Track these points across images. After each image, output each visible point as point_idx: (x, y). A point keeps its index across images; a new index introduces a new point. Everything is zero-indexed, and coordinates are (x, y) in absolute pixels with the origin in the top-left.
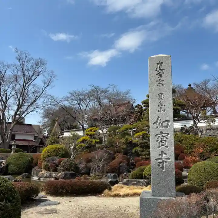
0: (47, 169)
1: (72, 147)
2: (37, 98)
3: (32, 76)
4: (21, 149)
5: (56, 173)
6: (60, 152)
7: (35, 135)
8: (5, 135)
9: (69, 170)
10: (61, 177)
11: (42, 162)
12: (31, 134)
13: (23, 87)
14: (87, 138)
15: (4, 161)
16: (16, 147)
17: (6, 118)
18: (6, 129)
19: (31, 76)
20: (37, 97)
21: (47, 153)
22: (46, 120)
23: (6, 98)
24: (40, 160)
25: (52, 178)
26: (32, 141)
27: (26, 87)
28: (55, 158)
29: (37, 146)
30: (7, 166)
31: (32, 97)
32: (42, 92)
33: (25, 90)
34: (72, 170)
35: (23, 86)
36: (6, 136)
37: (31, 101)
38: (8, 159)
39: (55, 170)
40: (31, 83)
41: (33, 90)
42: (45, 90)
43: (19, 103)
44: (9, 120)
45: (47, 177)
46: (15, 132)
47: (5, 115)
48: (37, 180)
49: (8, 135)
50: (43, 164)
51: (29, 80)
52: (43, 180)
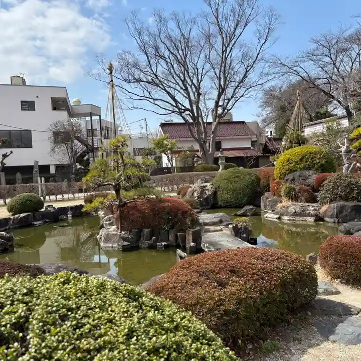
0: (293, 196)
1: (343, 149)
2: (249, 70)
3: (235, 29)
4: (233, 164)
5: (315, 205)
6: (315, 160)
7: (252, 140)
8: (205, 142)
9: (346, 199)
10: (329, 213)
11: (278, 184)
12: (246, 137)
13: (223, 54)
15: (208, 184)
16: (224, 161)
17: (203, 115)
18: (206, 133)
19: (232, 30)
20: (248, 67)
21: (288, 165)
23: (198, 80)
24: (275, 179)
25: (309, 215)
26: (249, 148)
27: (228, 53)
28: (307, 173)
29: (259, 157)
30: (215, 193)
31: (239, 69)
32: (257, 56)
33: (226, 59)
34: (353, 199)
35: (223, 52)
36: (207, 144)
37: (238, 78)
38: (214, 180)
39: (313, 200)
40: (235, 43)
41: (240, 54)
42: (261, 50)
43: (220, 85)
44: (207, 117)
45: (295, 214)
46: (221, 138)
47: (200, 109)
48: (276, 220)
49: (209, 143)
50: (283, 189)
51: (230, 39)
52: (288, 220)
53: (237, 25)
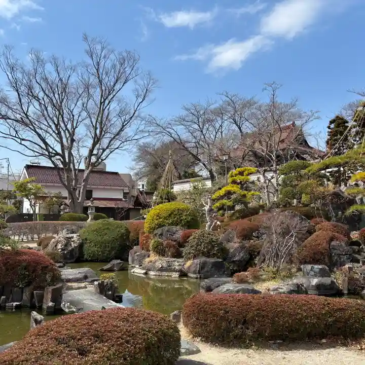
0: (161, 251)
1: (207, 208)
2: (126, 124)
3: (114, 85)
4: (103, 215)
5: (180, 260)
6: (182, 217)
7: (125, 191)
8: (75, 189)
9: (208, 255)
10: (193, 269)
11: (148, 238)
12: (119, 188)
13: (101, 105)
14: (235, 188)
15: (75, 235)
16: (94, 211)
17: (75, 161)
18: (77, 180)
19: (112, 84)
20: (125, 121)
21: (157, 219)
22: (143, 164)
23: (73, 125)
24: (144, 233)
25: (174, 270)
26: (120, 200)
27: (106, 105)
28: (174, 228)
29: (130, 209)
30: (81, 246)
31: (116, 123)
32: (134, 113)
33: (104, 110)
34: (214, 255)
35: (101, 103)
36: (77, 192)
37: (115, 130)
38: (81, 231)
39: (178, 255)
40: (114, 97)
41: (118, 109)
42: (139, 108)
43: (96, 134)
44: (79, 164)
45: (162, 269)
46: (93, 187)
47: (72, 156)
48: (143, 275)
49: (79, 191)
50: (152, 243)
51: (109, 92)
52: (155, 275)
53: (117, 81)
